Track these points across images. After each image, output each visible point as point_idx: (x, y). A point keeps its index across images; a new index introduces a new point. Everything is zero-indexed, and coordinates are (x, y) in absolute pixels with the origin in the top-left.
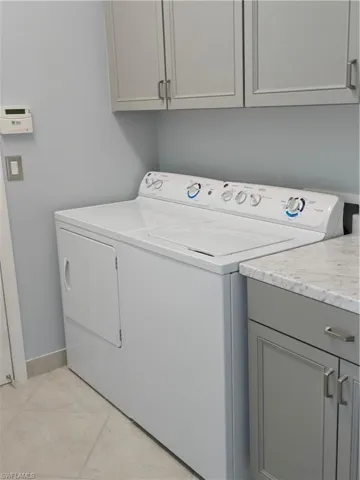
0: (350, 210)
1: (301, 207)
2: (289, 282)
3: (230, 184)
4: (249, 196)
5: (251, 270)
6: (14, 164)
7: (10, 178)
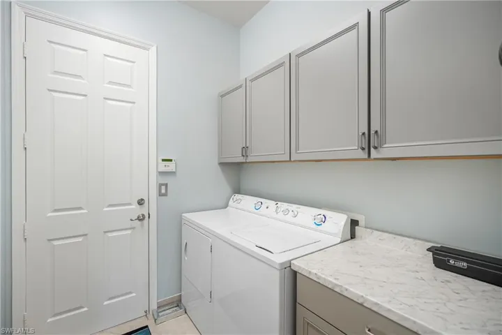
0: (354, 223)
1: (323, 220)
2: (330, 282)
3: (279, 203)
4: (291, 211)
5: (300, 267)
6: (163, 187)
7: (161, 194)
